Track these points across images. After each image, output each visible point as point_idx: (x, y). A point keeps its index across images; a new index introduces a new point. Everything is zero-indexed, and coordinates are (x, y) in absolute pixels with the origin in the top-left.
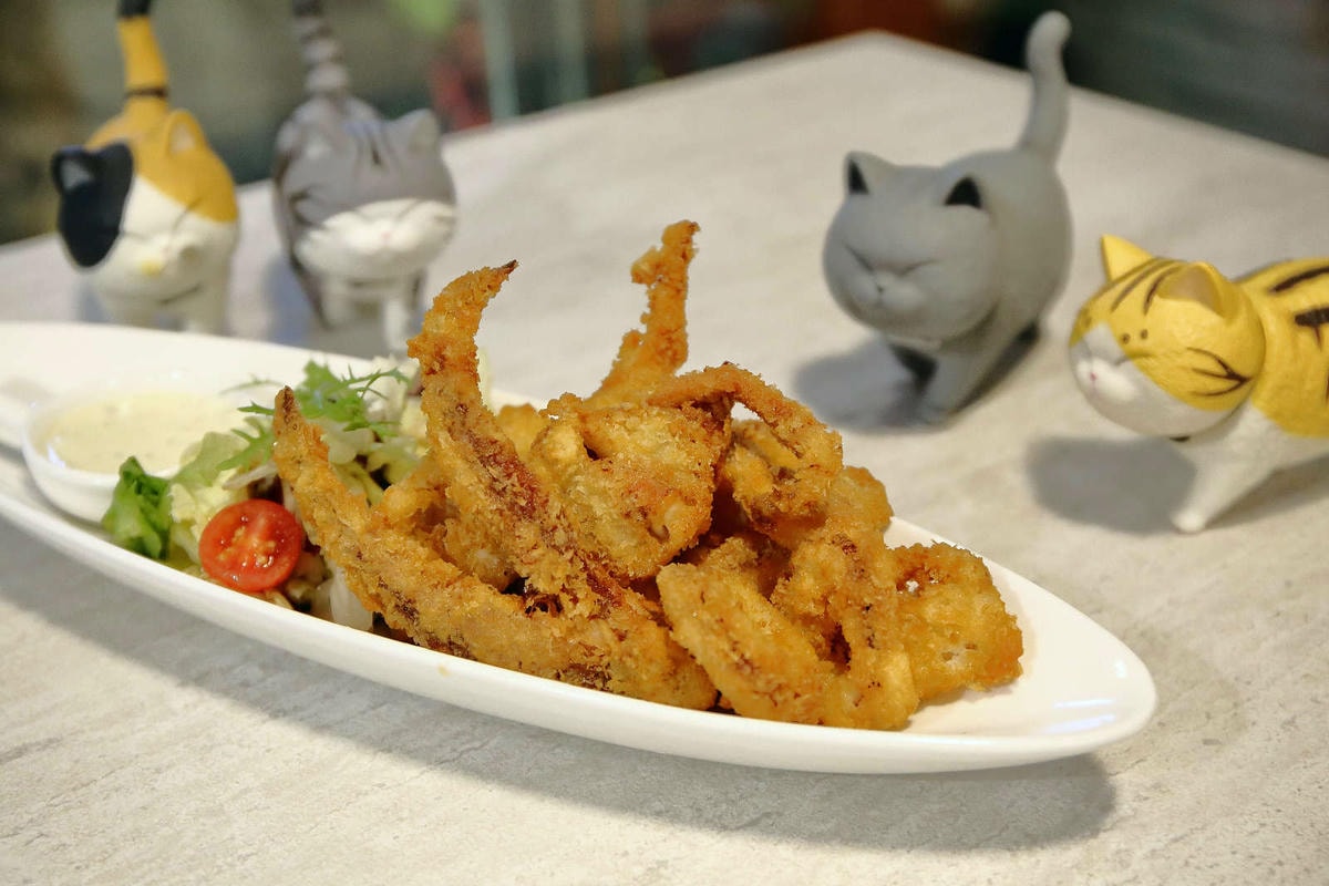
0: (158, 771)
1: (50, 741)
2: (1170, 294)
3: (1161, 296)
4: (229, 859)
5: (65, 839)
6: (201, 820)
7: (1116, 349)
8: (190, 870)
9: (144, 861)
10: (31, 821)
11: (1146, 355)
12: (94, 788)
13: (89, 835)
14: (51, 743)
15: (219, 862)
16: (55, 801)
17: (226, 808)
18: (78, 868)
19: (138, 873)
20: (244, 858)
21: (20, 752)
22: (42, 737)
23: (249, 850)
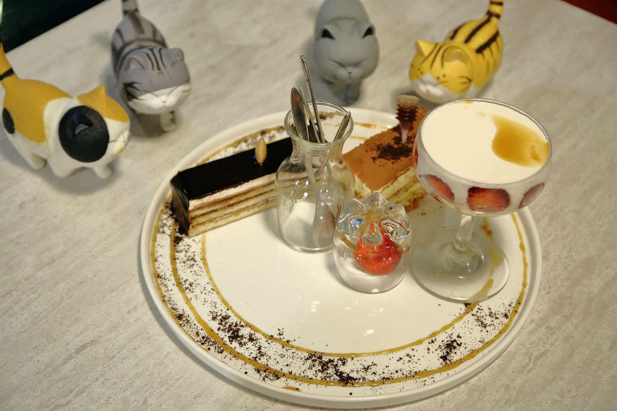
0: (135, 349)
1: (92, 341)
2: (450, 60)
3: (446, 61)
4: (173, 381)
5: (115, 380)
6: (158, 367)
7: (435, 81)
8: (162, 386)
9: (145, 385)
10: (100, 374)
11: (446, 82)
12: (116, 359)
13: (122, 377)
14: (93, 342)
15: (170, 382)
16: (105, 366)
17: (164, 361)
18: (124, 390)
19: (144, 390)
20: (178, 380)
21: (84, 347)
22: (89, 340)
23: (178, 377)
